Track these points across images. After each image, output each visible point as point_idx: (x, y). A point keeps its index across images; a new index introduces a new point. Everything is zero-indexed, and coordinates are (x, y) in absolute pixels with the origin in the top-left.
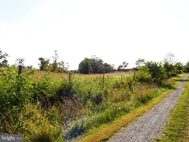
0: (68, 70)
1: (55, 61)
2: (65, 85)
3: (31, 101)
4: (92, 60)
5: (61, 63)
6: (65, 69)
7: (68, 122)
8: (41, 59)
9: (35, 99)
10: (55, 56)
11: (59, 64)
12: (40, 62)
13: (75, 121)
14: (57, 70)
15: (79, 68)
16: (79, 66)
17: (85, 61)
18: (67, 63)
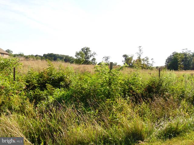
0: (153, 66)
1: (139, 57)
2: (154, 82)
3: (121, 96)
4: (182, 54)
5: (145, 59)
6: (150, 65)
7: (160, 121)
8: (125, 56)
9: (125, 94)
10: (139, 52)
11: (143, 60)
12: (124, 59)
13: (169, 121)
14: (141, 66)
15: (166, 64)
16: (166, 61)
17: (173, 55)
18: (152, 59)
